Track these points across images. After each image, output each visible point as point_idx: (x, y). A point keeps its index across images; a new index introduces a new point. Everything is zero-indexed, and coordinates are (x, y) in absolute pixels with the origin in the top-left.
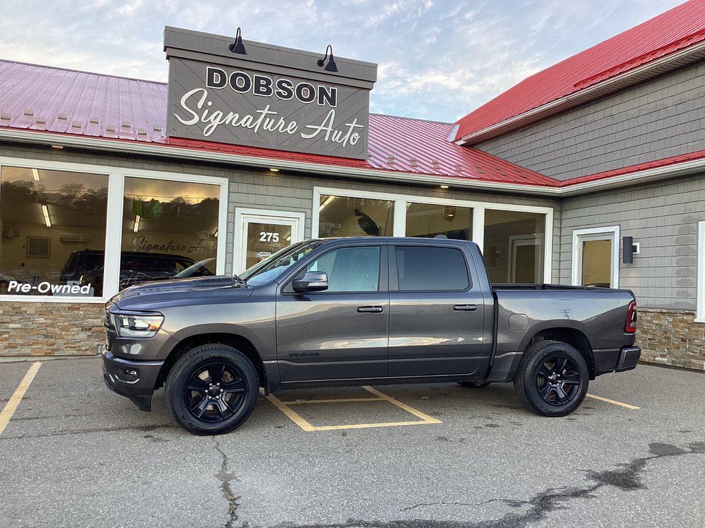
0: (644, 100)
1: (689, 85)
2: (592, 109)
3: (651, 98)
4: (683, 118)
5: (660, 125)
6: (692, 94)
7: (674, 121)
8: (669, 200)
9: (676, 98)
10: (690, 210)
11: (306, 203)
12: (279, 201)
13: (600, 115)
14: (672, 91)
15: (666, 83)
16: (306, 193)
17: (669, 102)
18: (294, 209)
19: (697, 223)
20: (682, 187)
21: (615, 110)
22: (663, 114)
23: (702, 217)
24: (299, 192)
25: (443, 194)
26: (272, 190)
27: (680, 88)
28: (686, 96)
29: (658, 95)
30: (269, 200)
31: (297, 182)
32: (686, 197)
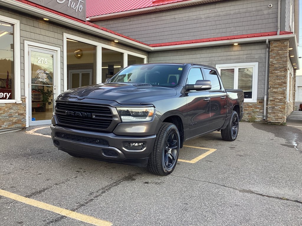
0: (191, 14)
1: (212, 11)
2: (164, 14)
3: (194, 14)
4: (209, 24)
5: (198, 25)
6: (213, 15)
7: (205, 24)
8: (203, 56)
9: (206, 15)
10: (212, 60)
11: (60, 42)
12: (47, 39)
13: (168, 17)
14: (204, 12)
15: (202, 8)
16: (60, 36)
17: (203, 16)
18: (55, 45)
19: (215, 65)
20: (208, 51)
21: (176, 16)
22: (199, 21)
23: (217, 63)
24: (56, 35)
25: (114, 45)
26: (43, 32)
27: (208, 11)
28: (210, 15)
29: (198, 13)
30: (41, 38)
31: (56, 29)
32: (210, 55)
